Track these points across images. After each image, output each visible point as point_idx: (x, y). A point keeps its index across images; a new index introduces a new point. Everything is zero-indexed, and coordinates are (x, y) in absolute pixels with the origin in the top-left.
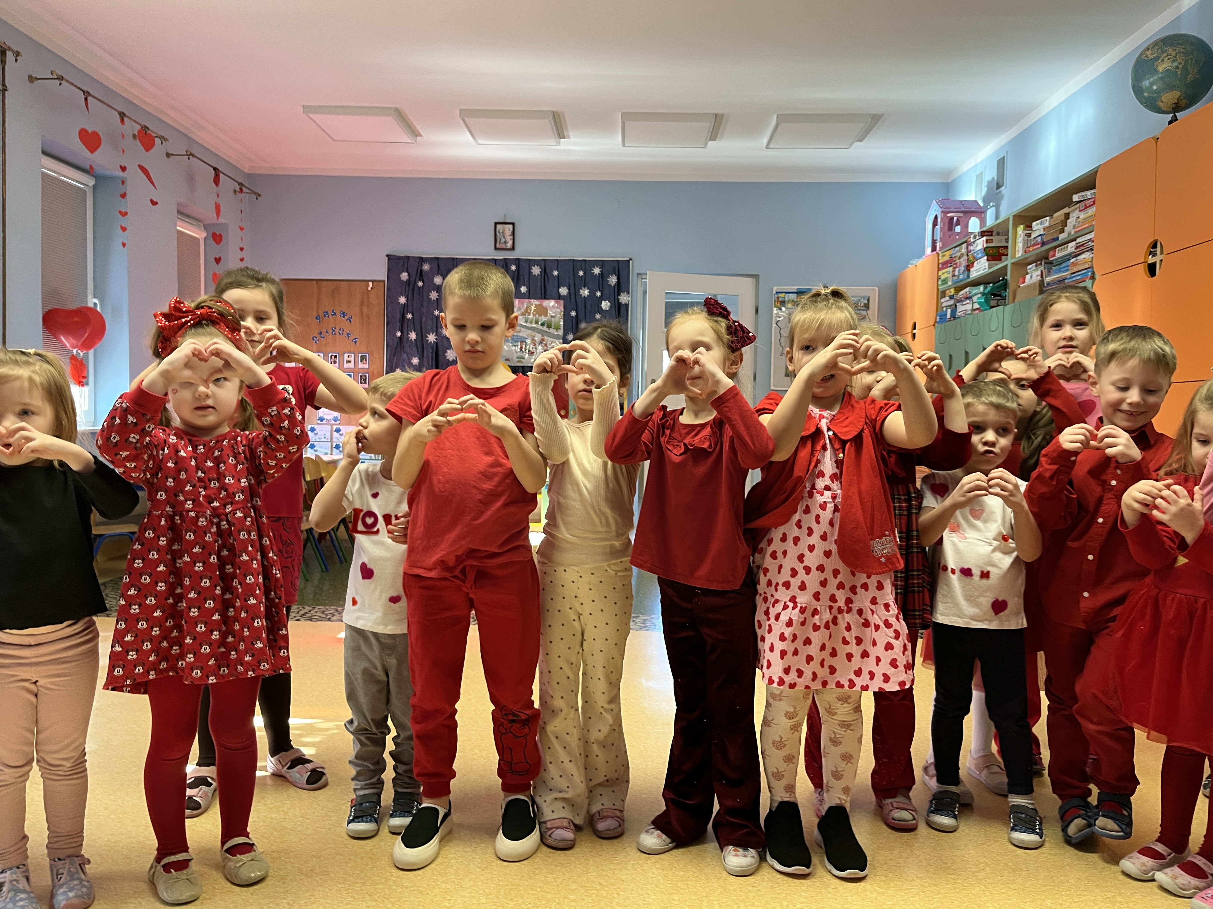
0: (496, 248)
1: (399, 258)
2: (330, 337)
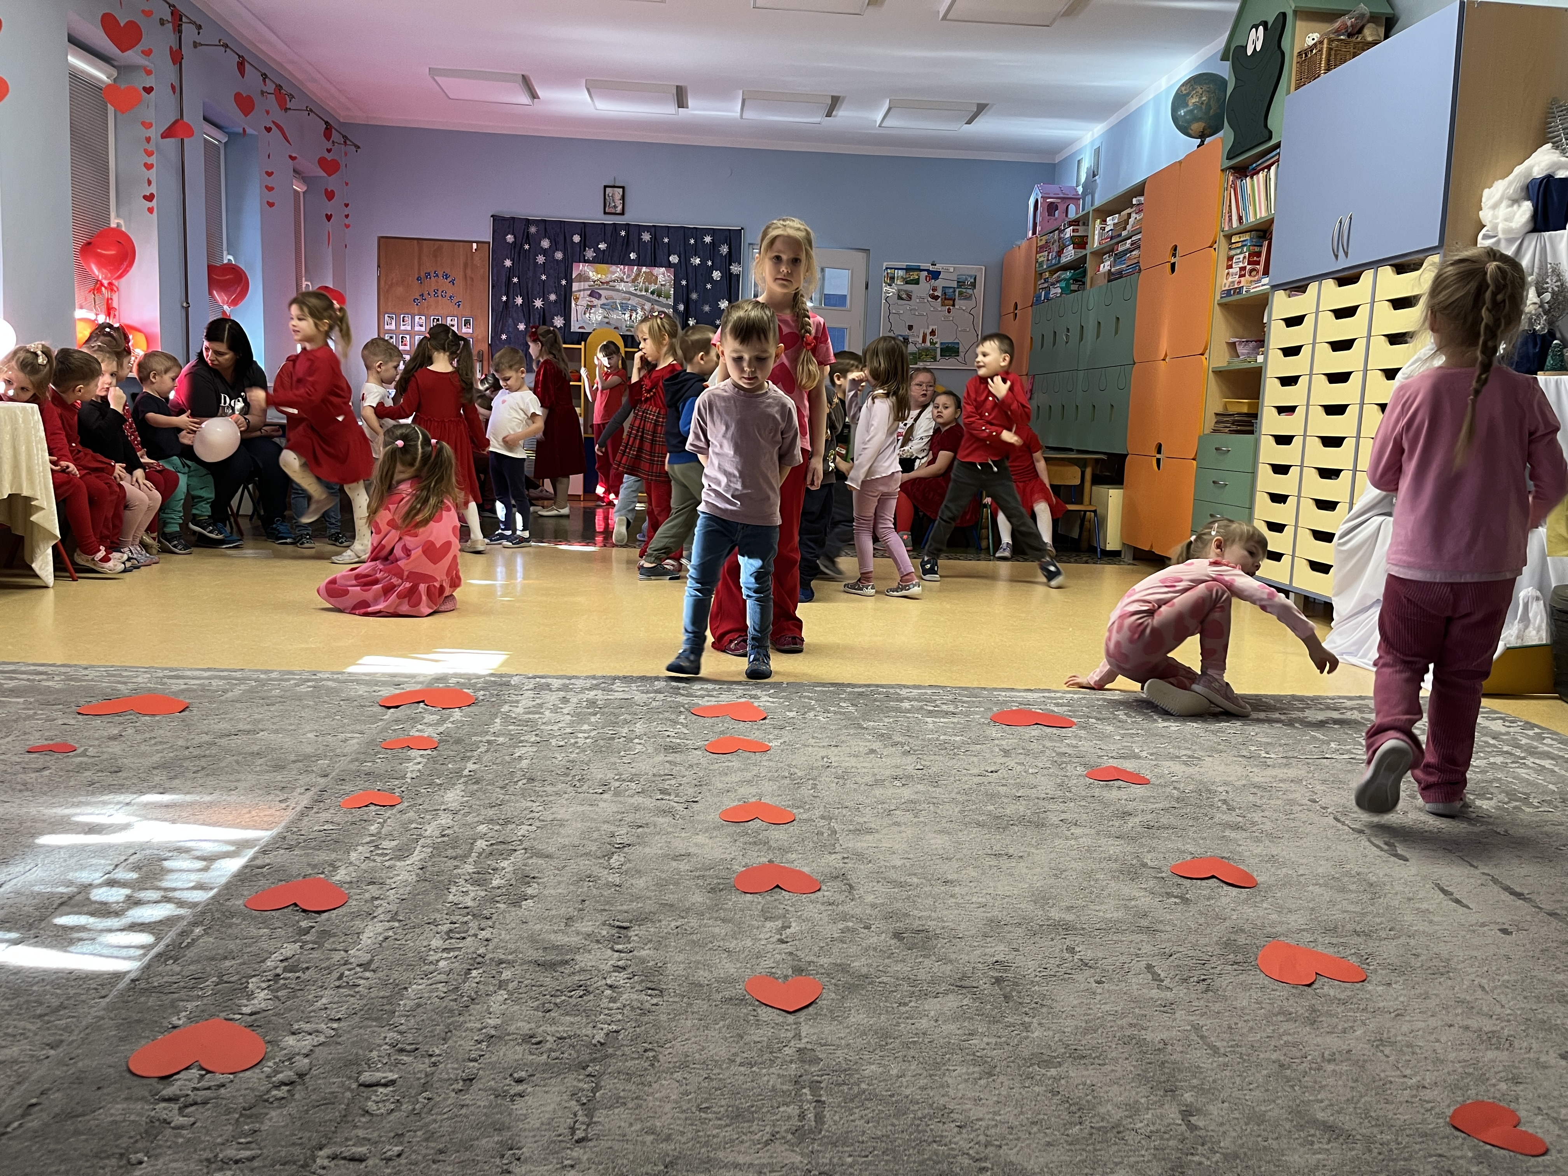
0: (605, 213)
1: (504, 219)
2: (431, 298)
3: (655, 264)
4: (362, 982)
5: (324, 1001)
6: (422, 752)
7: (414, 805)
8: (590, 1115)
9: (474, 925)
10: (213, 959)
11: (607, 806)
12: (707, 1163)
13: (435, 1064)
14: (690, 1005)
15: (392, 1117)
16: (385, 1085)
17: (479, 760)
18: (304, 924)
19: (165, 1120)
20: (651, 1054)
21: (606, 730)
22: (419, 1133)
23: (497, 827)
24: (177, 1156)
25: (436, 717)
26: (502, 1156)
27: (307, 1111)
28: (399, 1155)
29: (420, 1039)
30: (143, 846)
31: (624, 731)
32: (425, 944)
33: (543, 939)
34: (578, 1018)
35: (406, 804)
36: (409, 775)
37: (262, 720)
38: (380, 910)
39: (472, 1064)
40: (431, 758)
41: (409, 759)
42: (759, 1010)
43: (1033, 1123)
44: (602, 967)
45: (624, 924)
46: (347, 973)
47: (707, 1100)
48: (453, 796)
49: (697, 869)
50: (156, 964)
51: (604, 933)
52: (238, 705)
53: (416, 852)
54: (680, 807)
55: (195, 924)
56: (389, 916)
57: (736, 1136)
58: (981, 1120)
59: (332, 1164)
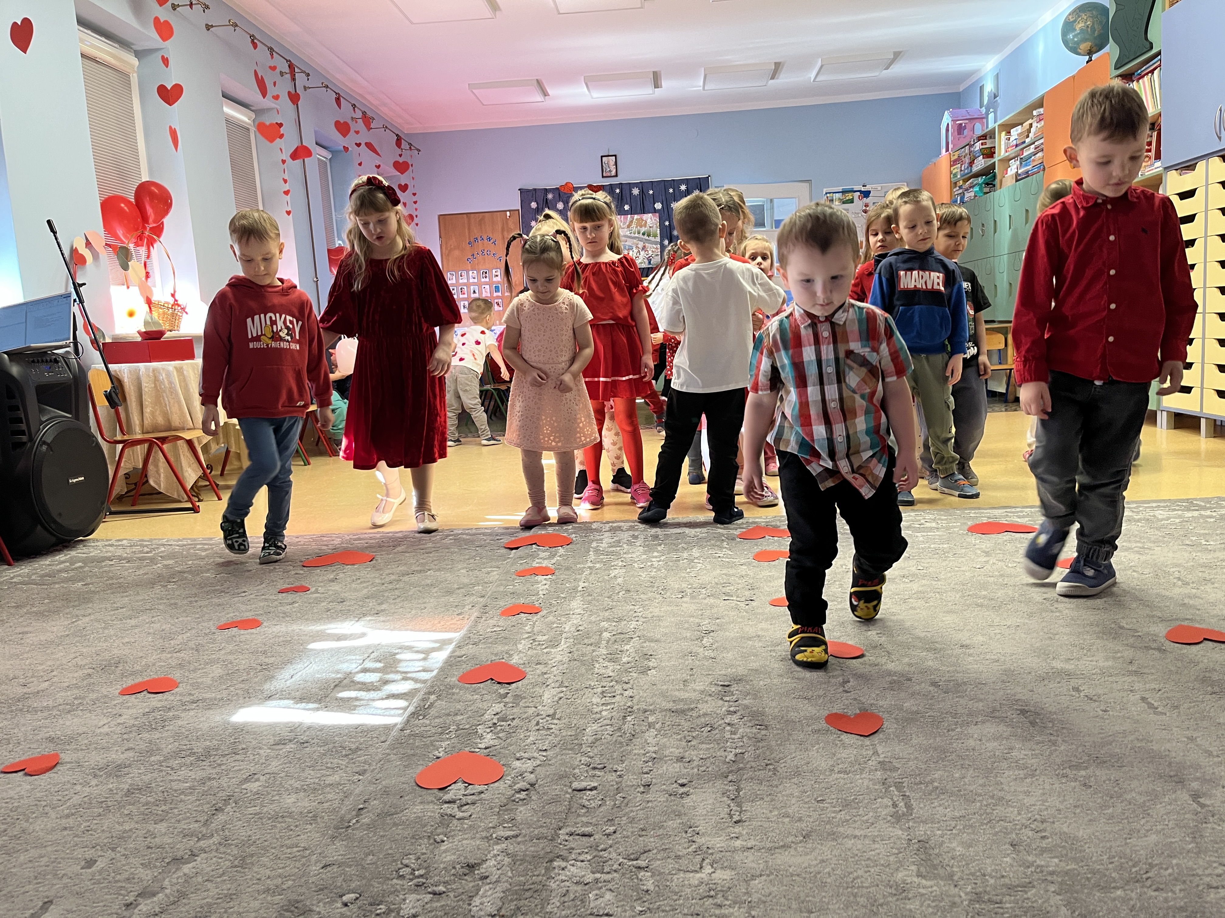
0: (603, 177)
1: (528, 191)
2: (479, 257)
3: (644, 211)
4: (553, 726)
5: (531, 738)
6: (545, 577)
7: (551, 612)
8: (739, 805)
9: (618, 688)
10: (449, 715)
11: (688, 606)
12: (834, 834)
13: (620, 776)
14: (790, 735)
15: (602, 809)
16: (591, 790)
17: (586, 580)
18: (502, 691)
19: (451, 815)
20: (771, 767)
21: (671, 555)
22: (624, 819)
23: (614, 624)
24: (466, 836)
25: (547, 554)
26: (686, 832)
27: (544, 807)
28: (615, 832)
29: (605, 761)
30: (377, 647)
31: (685, 555)
32: (588, 701)
33: (671, 695)
34: (712, 745)
35: (545, 612)
36: (541, 592)
37: (427, 563)
38: (550, 681)
39: (646, 776)
40: (552, 581)
41: (538, 582)
42: (842, 737)
43: (1075, 807)
44: (718, 712)
45: (726, 683)
46: (541, 721)
47: (821, 795)
48: (576, 604)
49: (768, 646)
50: (413, 720)
51: (713, 690)
52: (407, 555)
53: (563, 643)
54: (742, 605)
55: (430, 693)
56: (557, 684)
57: (849, 818)
58: (1034, 805)
59: (571, 838)
